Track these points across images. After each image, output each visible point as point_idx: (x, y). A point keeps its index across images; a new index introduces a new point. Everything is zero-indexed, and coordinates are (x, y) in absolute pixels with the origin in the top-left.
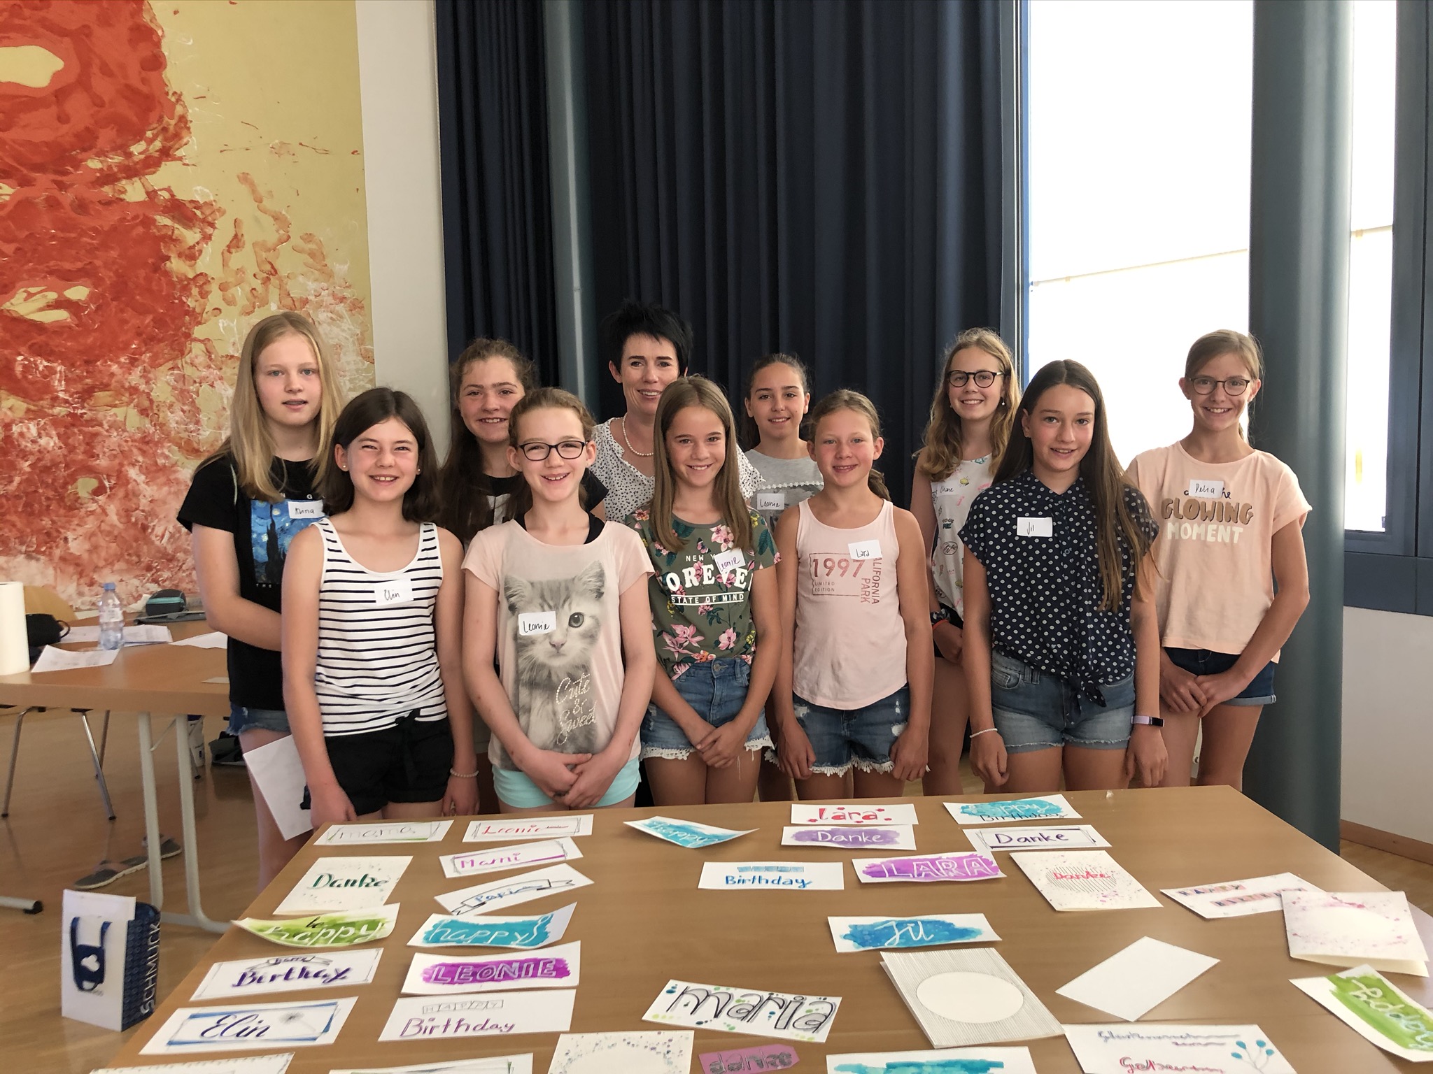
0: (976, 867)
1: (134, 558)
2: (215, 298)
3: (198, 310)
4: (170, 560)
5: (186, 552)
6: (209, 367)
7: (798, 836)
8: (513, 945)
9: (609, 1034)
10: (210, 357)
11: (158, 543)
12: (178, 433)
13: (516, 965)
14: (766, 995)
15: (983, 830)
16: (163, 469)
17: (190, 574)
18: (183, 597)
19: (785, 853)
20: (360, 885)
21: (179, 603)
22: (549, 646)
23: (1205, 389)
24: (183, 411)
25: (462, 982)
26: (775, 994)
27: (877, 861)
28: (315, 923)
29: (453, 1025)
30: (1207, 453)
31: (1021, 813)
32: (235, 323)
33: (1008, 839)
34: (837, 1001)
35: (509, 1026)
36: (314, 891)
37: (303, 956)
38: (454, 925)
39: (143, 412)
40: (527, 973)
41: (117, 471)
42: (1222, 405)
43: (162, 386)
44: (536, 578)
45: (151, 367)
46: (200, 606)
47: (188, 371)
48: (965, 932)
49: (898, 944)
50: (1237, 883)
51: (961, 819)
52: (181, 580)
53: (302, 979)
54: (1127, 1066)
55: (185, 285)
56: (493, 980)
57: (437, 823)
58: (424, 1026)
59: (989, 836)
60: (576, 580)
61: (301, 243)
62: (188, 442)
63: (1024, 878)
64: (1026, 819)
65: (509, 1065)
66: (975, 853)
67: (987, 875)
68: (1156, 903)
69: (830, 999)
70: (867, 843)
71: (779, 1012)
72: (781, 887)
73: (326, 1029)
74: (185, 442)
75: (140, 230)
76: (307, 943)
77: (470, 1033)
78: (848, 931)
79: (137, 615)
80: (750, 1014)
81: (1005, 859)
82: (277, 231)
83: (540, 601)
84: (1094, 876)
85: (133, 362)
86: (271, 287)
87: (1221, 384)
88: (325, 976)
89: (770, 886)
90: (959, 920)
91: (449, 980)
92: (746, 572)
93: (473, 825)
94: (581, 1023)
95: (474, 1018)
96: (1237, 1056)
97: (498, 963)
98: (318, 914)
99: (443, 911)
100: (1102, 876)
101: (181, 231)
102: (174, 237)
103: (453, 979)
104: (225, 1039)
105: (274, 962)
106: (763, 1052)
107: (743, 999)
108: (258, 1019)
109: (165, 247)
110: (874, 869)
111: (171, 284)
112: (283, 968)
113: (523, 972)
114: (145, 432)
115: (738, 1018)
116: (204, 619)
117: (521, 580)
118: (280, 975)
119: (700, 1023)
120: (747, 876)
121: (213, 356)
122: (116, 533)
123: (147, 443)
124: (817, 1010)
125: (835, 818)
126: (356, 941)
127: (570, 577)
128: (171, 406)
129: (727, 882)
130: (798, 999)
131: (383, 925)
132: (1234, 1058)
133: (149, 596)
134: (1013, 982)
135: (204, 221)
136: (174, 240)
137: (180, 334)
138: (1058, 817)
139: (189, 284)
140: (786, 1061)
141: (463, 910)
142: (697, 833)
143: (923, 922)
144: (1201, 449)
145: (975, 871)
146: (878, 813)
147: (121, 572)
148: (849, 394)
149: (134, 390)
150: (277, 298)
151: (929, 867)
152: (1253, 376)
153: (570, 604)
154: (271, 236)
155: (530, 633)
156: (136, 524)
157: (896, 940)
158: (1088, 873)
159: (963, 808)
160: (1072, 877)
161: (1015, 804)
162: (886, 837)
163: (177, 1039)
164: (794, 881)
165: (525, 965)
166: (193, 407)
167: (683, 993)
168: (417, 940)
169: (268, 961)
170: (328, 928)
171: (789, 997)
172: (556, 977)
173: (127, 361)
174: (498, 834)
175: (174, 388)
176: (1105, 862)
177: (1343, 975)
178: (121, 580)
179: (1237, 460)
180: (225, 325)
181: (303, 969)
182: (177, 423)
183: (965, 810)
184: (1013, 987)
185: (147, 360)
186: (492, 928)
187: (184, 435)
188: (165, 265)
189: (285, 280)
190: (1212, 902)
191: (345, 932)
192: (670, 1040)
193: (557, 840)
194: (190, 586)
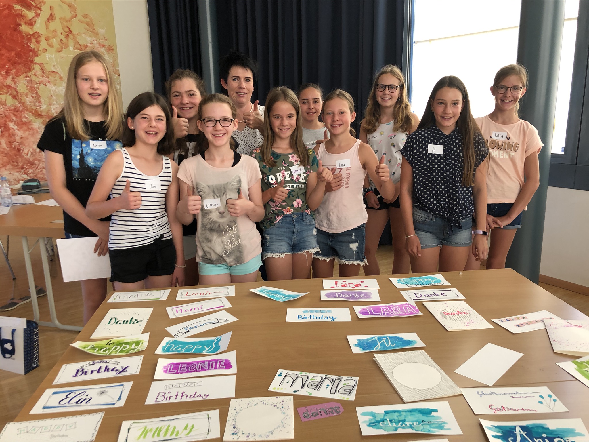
0: (409, 310)
1: (15, 164)
2: (43, 44)
3: (36, 49)
4: (32, 164)
5: (39, 161)
6: (43, 76)
7: (328, 295)
8: (204, 353)
9: (253, 399)
10: (43, 71)
11: (26, 157)
12: (31, 107)
13: (206, 363)
14: (324, 376)
15: (409, 291)
16: (25, 124)
17: (42, 170)
18: (39, 182)
19: (323, 303)
20: (130, 323)
21: (37, 185)
22: (218, 213)
23: (502, 91)
24: (32, 97)
25: (182, 372)
26: (328, 375)
27: (364, 307)
28: (110, 342)
29: (180, 395)
30: (500, 120)
31: (424, 283)
32: (54, 56)
33: (421, 296)
34: (357, 379)
35: (206, 395)
36: (109, 327)
37: (105, 360)
38: (175, 343)
39: (14, 97)
40: (212, 367)
41: (4, 124)
42: (509, 99)
43: (22, 85)
44: (211, 183)
45: (16, 76)
46: (47, 186)
47: (34, 78)
48: (409, 342)
49: (380, 349)
50: (523, 316)
51: (399, 286)
52: (38, 173)
53: (106, 372)
54: (493, 409)
55: (29, 38)
56: (196, 371)
57: (163, 291)
58: (166, 396)
59: (412, 293)
60: (228, 184)
61: (83, 19)
62: (36, 111)
63: (431, 314)
64: (427, 285)
65: (208, 416)
66: (407, 303)
67: (414, 313)
68: (490, 326)
69: (353, 378)
70: (358, 298)
71: (331, 385)
72: (323, 320)
73: (119, 399)
74: (35, 111)
75: (7, 11)
76: (107, 353)
77: (188, 399)
78: (357, 342)
79: (18, 190)
80: (317, 386)
81: (421, 305)
82: (71, 13)
83: (213, 194)
84: (461, 313)
85: (7, 74)
86: (69, 40)
87: (509, 89)
88: (117, 370)
89: (318, 320)
90: (407, 336)
91: (176, 371)
92: (305, 175)
93: (180, 291)
94: (241, 393)
95: (189, 391)
96: (541, 402)
97: (198, 362)
98: (112, 338)
99: (170, 336)
100: (464, 313)
101: (25, 12)
102: (22, 15)
103: (177, 371)
104: (70, 405)
105: (92, 363)
106: (327, 406)
107: (313, 378)
108: (86, 394)
109: (18, 20)
110: (364, 311)
111: (23, 37)
112: (96, 367)
113: (210, 367)
114: (15, 106)
115: (313, 388)
116: (49, 192)
117: (203, 185)
118: (95, 371)
119: (295, 392)
120: (308, 315)
121: (45, 71)
122: (6, 152)
123: (17, 111)
124: (348, 383)
125: (343, 286)
126: (131, 352)
127: (226, 182)
128: (27, 94)
129: (299, 319)
130: (339, 378)
131: (142, 343)
132: (540, 404)
133: (23, 182)
134: (435, 368)
135: (36, 7)
136: (22, 16)
137: (28, 61)
138: (440, 285)
139: (31, 37)
140: (338, 411)
141: (179, 334)
142: (282, 294)
143: (389, 337)
144: (497, 119)
145: (409, 311)
146: (361, 283)
147: (9, 169)
148: (340, 92)
149: (9, 87)
150: (73, 44)
151: (388, 310)
152: (523, 86)
153: (226, 195)
154: (68, 14)
155: (209, 208)
156: (15, 148)
157: (378, 347)
158: (458, 312)
159: (398, 280)
160: (452, 314)
161: (420, 278)
162: (366, 295)
163: (47, 405)
164: (329, 318)
165: (211, 363)
166: (37, 95)
167: (285, 376)
168: (159, 351)
169: (89, 363)
170: (116, 345)
171: (335, 377)
172: (225, 369)
173: (5, 73)
174: (192, 296)
175: (28, 86)
176: (464, 306)
177: (579, 360)
178: (10, 173)
179: (513, 123)
180: (49, 57)
181: (106, 367)
182: (30, 102)
183: (399, 282)
184: (435, 370)
185: (14, 73)
186: (194, 344)
187: (34, 108)
188: (19, 28)
189: (76, 36)
190: (514, 325)
191: (125, 347)
192: (283, 401)
193: (219, 298)
194: (42, 176)
